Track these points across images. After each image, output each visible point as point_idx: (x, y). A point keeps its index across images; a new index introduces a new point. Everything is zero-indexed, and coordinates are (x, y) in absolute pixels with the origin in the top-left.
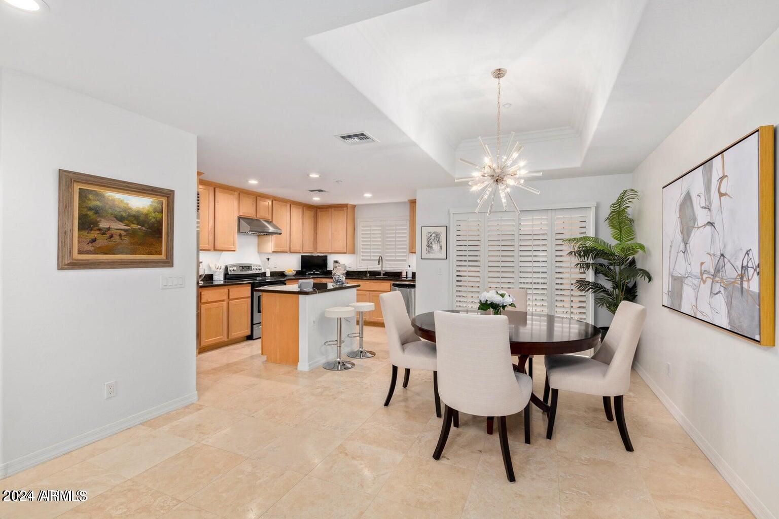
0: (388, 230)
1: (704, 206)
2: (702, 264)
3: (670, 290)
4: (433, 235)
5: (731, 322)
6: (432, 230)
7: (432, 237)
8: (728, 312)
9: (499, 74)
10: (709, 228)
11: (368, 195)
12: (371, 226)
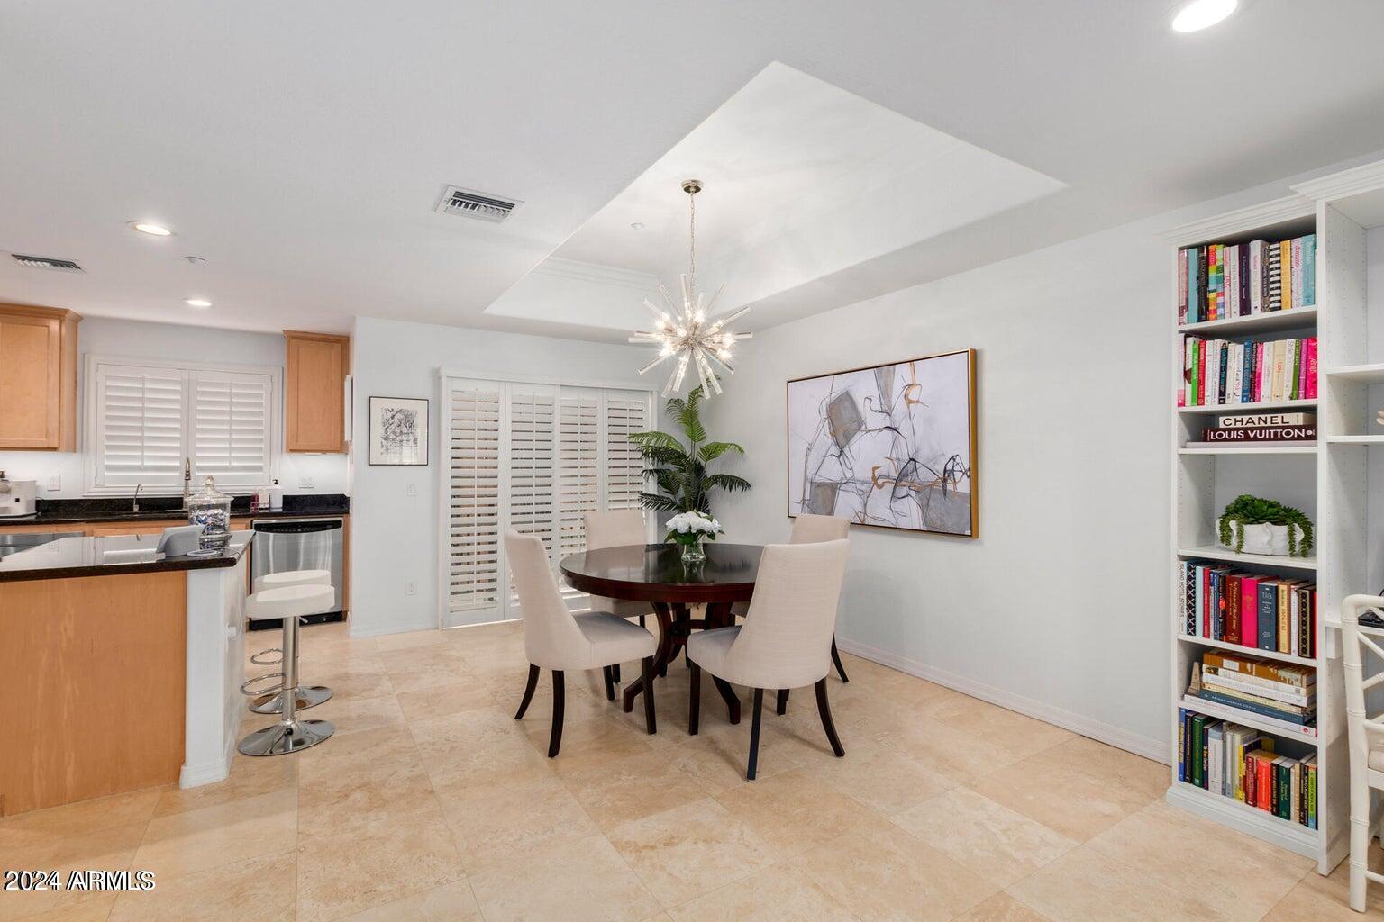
0: (204, 393)
1: (879, 409)
2: (874, 469)
3: (808, 497)
4: (399, 416)
5: (926, 523)
6: (396, 405)
7: (396, 420)
8: (923, 513)
9: (692, 188)
10: (889, 433)
11: (200, 303)
12: (143, 380)
